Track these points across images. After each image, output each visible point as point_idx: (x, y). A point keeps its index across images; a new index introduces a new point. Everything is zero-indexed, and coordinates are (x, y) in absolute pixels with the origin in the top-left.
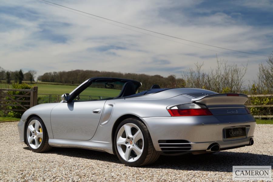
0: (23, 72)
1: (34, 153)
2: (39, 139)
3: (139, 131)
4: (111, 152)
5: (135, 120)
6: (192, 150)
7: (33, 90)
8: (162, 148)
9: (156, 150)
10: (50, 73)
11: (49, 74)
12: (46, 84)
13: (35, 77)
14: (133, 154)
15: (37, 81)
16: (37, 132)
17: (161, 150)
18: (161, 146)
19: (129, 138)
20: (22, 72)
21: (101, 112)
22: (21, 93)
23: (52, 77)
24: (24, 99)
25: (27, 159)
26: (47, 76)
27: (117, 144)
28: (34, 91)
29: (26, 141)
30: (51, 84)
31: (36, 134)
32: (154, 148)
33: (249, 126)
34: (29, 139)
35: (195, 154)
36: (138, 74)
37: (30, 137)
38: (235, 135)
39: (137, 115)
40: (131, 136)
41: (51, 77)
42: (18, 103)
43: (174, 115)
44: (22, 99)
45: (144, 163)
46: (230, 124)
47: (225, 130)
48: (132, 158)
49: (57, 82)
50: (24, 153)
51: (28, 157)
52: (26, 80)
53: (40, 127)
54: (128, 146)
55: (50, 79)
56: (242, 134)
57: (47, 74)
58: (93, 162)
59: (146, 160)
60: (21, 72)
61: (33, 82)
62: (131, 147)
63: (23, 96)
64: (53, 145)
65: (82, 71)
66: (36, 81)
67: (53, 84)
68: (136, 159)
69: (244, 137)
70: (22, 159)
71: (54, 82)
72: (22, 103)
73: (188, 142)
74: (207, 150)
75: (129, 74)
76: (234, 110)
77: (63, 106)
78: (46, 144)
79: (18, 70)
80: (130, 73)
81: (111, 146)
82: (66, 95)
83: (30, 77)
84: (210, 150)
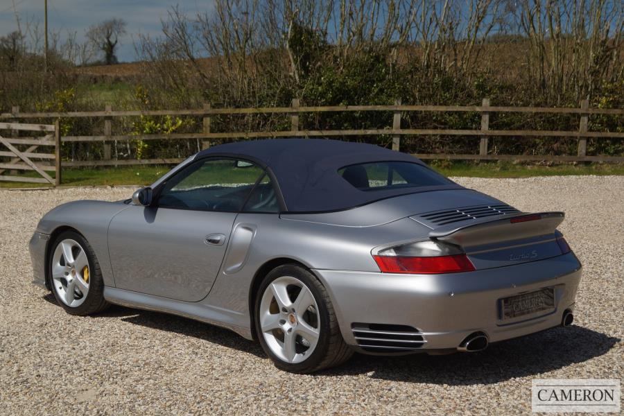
4: (248, 335)
8: (359, 340)
9: (347, 342)
17: (356, 344)
18: (357, 334)
19: (285, 310)
21: (226, 242)
31: (74, 272)
32: (343, 339)
39: (305, 262)
40: (289, 304)
43: (387, 269)
47: (503, 301)
62: (294, 328)
64: (114, 303)
68: (308, 353)
73: (417, 331)
74: (458, 349)
81: (247, 322)
84: (465, 349)
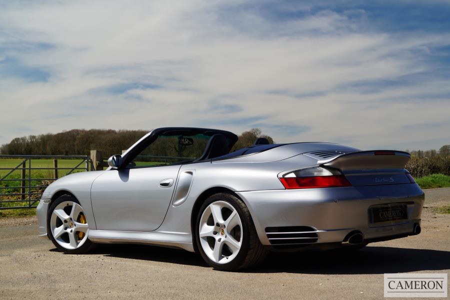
2: (78, 233)
4: (190, 249)
5: (227, 195)
6: (319, 242)
8: (271, 240)
9: (262, 244)
10: (23, 139)
11: (21, 141)
17: (269, 244)
18: (269, 236)
19: (218, 225)
21: (174, 184)
26: (18, 144)
27: (200, 236)
32: (259, 241)
33: (413, 203)
38: (388, 217)
40: (221, 221)
41: (26, 145)
43: (290, 187)
47: (372, 210)
48: (224, 257)
49: (38, 154)
53: (81, 214)
54: (217, 237)
55: (23, 149)
56: (400, 216)
57: (17, 140)
62: (223, 239)
64: (96, 241)
68: (231, 258)
69: (404, 221)
71: (30, 154)
73: (313, 230)
74: (343, 243)
76: (388, 177)
81: (190, 239)
82: (115, 158)
84: (348, 242)
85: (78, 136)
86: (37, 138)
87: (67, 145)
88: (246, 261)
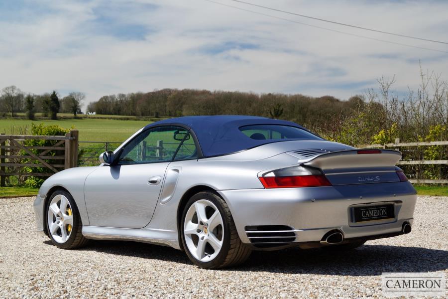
0: (60, 96)
1: (59, 250)
2: (67, 226)
3: (217, 211)
4: (176, 246)
5: (211, 194)
6: (296, 241)
7: (70, 138)
8: (251, 239)
10: (112, 97)
11: (110, 99)
12: (105, 118)
13: (83, 104)
14: (209, 249)
15: (87, 113)
16: (64, 215)
17: (250, 242)
18: (249, 235)
19: (202, 223)
20: (57, 96)
21: (162, 181)
22: (48, 143)
23: (117, 105)
24: (54, 154)
25: (46, 260)
26: (106, 102)
27: (185, 233)
28: (72, 139)
29: (46, 231)
30: (114, 119)
31: (62, 219)
32: (241, 241)
33: (401, 202)
34: (52, 226)
35: (303, 247)
36: (288, 96)
37: (53, 223)
38: (372, 217)
39: (213, 187)
40: (205, 220)
41: (115, 103)
42: (42, 162)
43: (269, 186)
44: (49, 153)
45: (225, 263)
46: (361, 198)
47: (353, 209)
48: (207, 255)
49: (127, 115)
50: (44, 250)
51: (49, 255)
52: (64, 112)
53: (68, 207)
54: (200, 235)
55: (112, 109)
56: (386, 215)
57: (105, 98)
58: (149, 263)
59: (227, 258)
60: (54, 97)
61: (79, 115)
62: (206, 237)
63: (52, 148)
64: (90, 237)
65: (176, 91)
66: (85, 113)
67: (118, 119)
68: (213, 256)
69: (392, 220)
70: (38, 258)
71: (119, 114)
72: (51, 162)
73: (291, 229)
74: (321, 242)
75: (270, 94)
76: (374, 176)
77: (103, 172)
78: (78, 235)
79: (50, 92)
80: (272, 93)
81: (176, 236)
82: (107, 153)
83: (73, 106)
84: (326, 241)
85: (169, 96)
86: (127, 96)
87: (157, 105)
88: (226, 260)
